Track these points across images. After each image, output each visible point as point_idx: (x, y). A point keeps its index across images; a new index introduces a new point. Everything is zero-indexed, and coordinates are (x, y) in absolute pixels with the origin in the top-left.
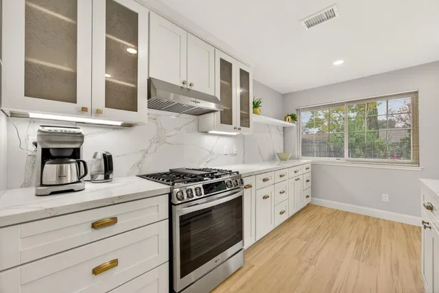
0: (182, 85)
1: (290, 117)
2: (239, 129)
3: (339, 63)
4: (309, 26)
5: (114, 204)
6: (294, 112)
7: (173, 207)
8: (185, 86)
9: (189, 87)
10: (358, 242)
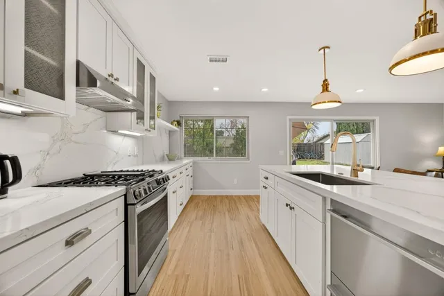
0: (107, 77)
1: (176, 123)
2: (150, 131)
3: (216, 89)
4: (210, 61)
5: (87, 212)
6: (179, 119)
7: (129, 207)
8: (111, 79)
9: (113, 81)
10: (229, 211)
